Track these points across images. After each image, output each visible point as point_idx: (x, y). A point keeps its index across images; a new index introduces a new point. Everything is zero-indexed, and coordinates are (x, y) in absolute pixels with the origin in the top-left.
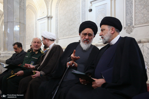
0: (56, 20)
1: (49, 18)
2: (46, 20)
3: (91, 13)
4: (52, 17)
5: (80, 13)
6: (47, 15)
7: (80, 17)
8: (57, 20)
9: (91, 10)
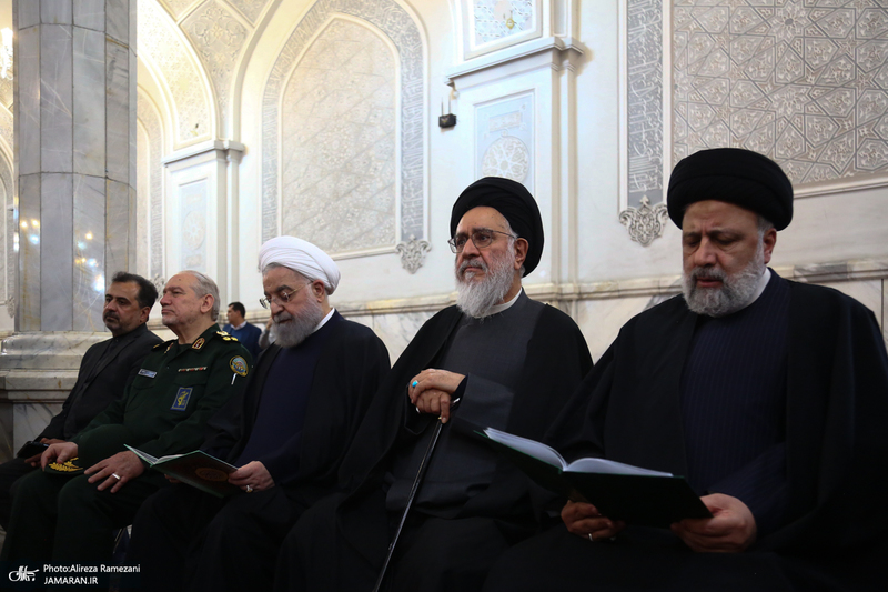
0: (265, 168)
1: (229, 154)
2: (211, 166)
3: (449, 133)
4: (240, 153)
5: (391, 133)
6: (219, 141)
7: (392, 155)
8: (268, 170)
9: (449, 122)
